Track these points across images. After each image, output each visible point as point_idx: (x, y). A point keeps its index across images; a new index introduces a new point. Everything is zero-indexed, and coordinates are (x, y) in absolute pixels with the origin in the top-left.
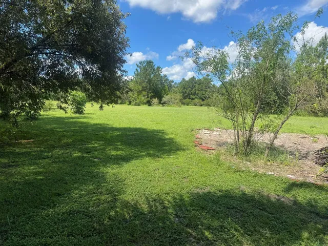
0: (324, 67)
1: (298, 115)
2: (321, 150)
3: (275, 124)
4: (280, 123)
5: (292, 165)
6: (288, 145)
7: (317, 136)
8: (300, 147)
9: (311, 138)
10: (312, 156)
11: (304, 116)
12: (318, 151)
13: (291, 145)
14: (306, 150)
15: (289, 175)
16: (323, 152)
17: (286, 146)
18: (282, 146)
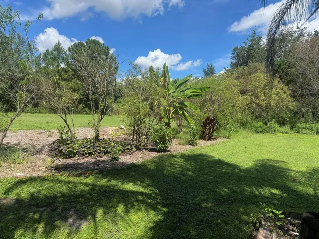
0: (59, 70)
1: (40, 112)
2: (54, 143)
3: (5, 122)
4: (9, 121)
5: (25, 162)
6: (25, 142)
7: (52, 131)
8: (36, 143)
9: (48, 133)
10: (46, 149)
11: (45, 113)
12: (51, 144)
13: (27, 142)
14: (41, 145)
15: (18, 174)
16: (55, 144)
17: (23, 143)
18: (19, 144)
